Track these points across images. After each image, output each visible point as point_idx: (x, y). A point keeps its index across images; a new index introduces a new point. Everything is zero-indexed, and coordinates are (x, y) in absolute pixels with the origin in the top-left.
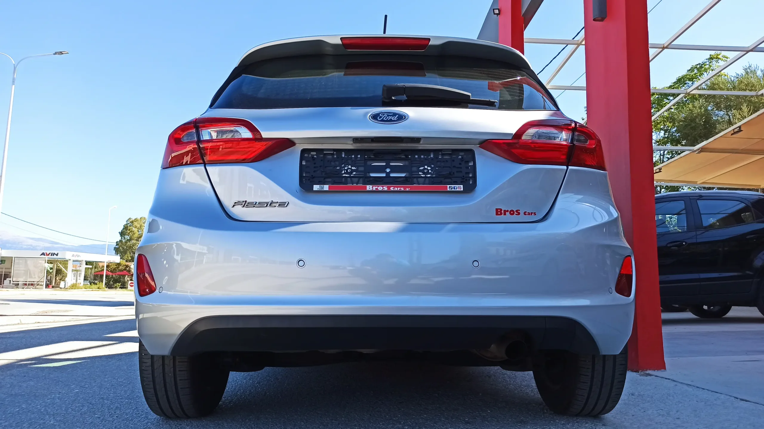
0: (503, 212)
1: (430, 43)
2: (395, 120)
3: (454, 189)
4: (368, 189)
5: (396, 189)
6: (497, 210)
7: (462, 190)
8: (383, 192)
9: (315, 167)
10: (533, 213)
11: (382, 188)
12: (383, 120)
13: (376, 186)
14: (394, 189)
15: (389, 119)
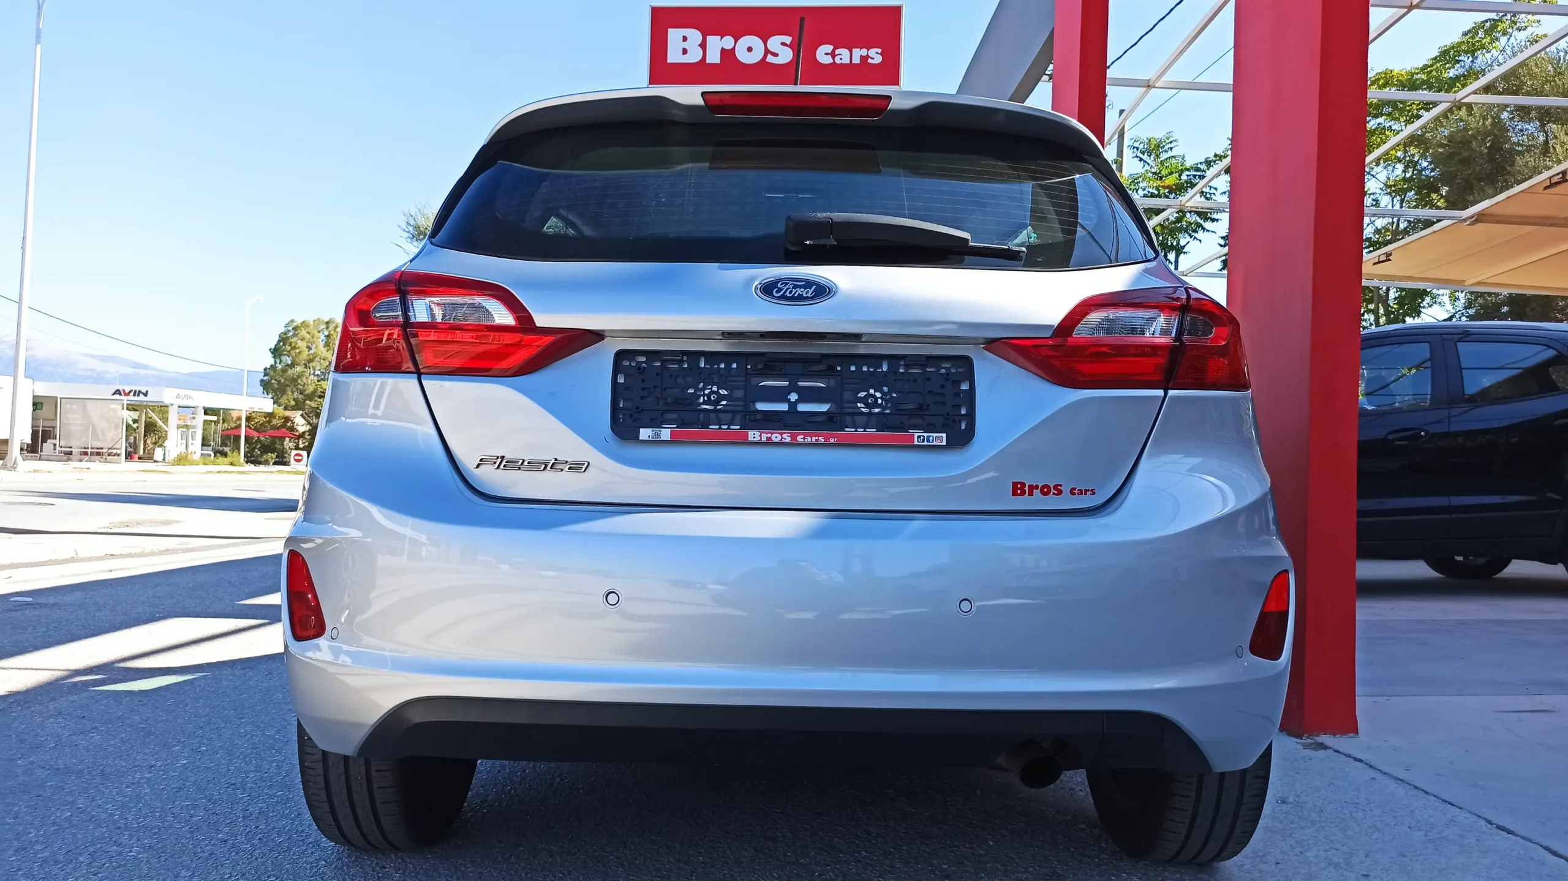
0: (1027, 489)
1: (892, 105)
2: (809, 296)
3: (928, 441)
4: (751, 439)
5: (809, 440)
6: (1015, 484)
7: (944, 443)
8: (781, 444)
9: (643, 389)
10: (1089, 490)
11: (779, 437)
12: (784, 297)
13: (767, 433)
14: (804, 439)
15: (796, 295)
